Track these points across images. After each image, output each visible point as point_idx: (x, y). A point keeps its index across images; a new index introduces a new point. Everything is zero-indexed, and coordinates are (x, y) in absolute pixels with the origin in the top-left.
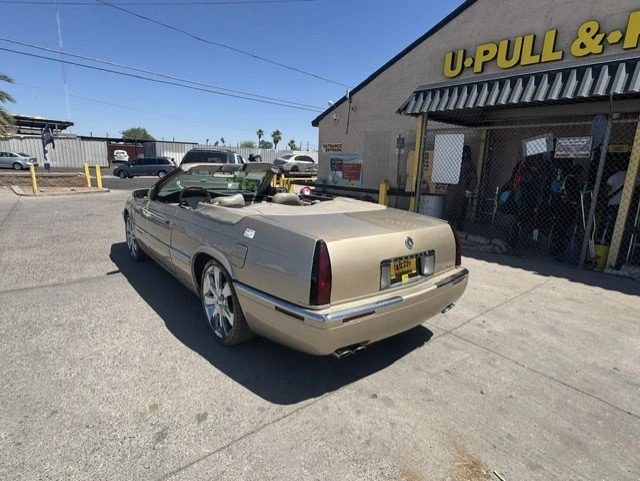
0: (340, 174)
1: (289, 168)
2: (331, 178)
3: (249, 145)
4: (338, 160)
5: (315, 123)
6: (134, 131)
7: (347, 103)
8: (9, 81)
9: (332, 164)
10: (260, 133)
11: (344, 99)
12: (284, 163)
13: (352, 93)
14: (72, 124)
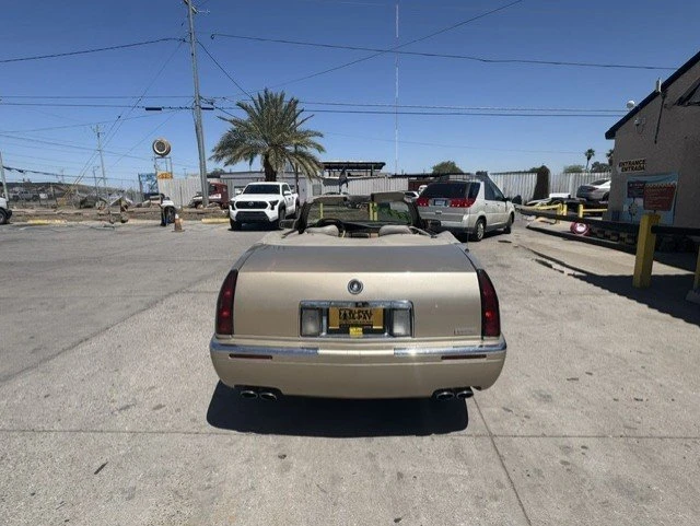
0: (640, 202)
1: (601, 196)
2: (626, 208)
3: (576, 170)
4: (638, 182)
5: (610, 135)
6: (444, 165)
7: (658, 100)
8: (321, 136)
9: (629, 188)
10: (590, 154)
11: (654, 95)
12: (594, 189)
13: (665, 86)
14: (384, 164)
